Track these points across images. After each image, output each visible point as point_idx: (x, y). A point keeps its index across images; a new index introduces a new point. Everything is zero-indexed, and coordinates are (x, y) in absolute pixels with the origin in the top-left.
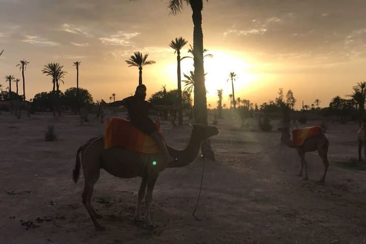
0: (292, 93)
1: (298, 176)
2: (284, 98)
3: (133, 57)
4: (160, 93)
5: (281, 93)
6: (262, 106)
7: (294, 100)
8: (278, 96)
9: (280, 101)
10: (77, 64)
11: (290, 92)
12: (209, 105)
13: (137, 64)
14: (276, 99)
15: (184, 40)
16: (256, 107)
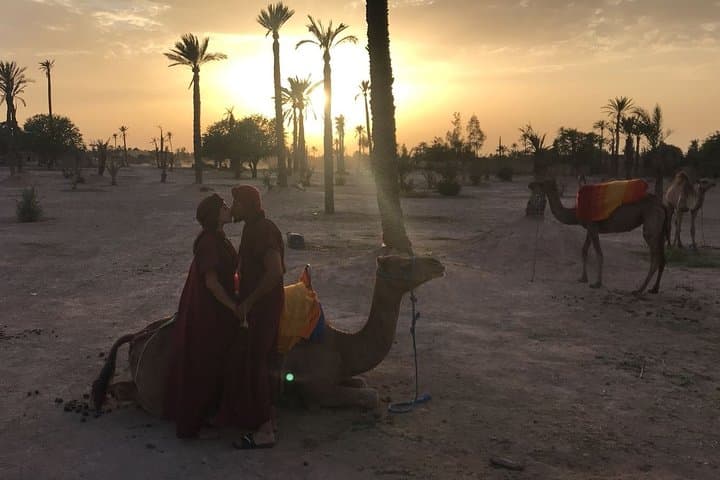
0: (477, 123)
1: (580, 281)
2: (462, 131)
3: (179, 46)
4: (224, 123)
5: (457, 122)
6: (417, 149)
7: (482, 136)
8: (452, 129)
9: (454, 138)
10: (47, 65)
11: (474, 121)
12: (314, 148)
13: (188, 61)
14: (448, 134)
15: (286, 9)
16: (405, 150)
